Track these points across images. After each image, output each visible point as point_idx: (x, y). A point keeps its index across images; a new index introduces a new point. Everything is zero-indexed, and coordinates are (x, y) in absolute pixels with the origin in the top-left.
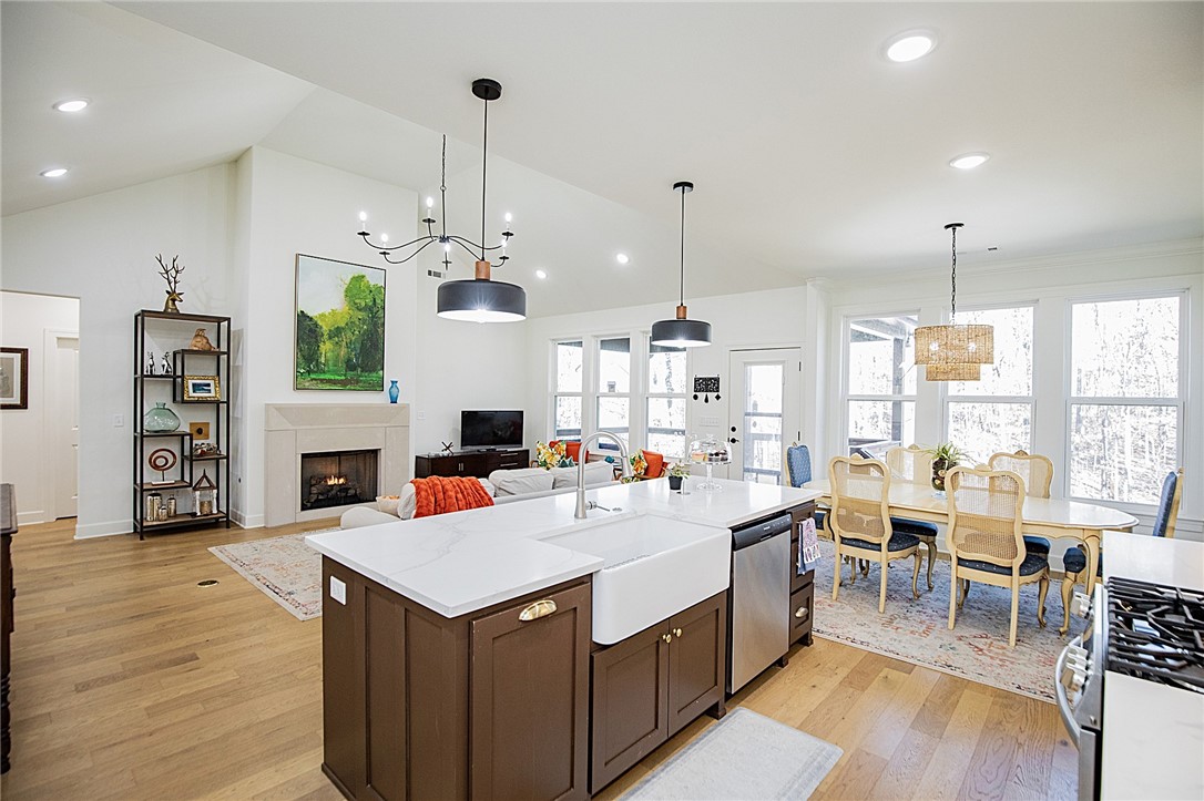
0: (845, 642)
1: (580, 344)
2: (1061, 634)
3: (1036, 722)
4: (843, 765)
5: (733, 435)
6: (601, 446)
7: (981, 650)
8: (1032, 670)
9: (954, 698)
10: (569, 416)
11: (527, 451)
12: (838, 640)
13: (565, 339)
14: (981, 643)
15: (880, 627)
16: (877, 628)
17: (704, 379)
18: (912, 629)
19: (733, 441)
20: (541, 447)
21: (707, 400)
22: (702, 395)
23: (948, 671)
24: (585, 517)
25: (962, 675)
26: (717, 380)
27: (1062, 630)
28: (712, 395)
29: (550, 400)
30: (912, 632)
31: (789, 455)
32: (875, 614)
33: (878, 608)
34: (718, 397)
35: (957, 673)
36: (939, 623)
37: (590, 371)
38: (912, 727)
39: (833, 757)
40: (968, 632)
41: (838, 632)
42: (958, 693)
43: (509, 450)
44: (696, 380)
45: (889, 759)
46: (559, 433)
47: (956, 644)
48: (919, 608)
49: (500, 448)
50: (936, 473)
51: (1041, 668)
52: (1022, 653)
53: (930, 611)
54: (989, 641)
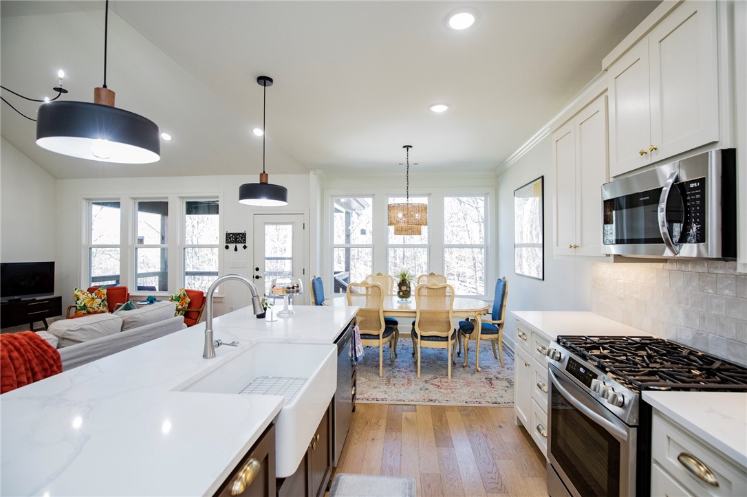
0: (373, 402)
1: (117, 205)
2: (464, 367)
3: (484, 420)
4: (420, 488)
5: (257, 273)
6: (140, 288)
7: (439, 386)
8: (465, 391)
9: (444, 419)
10: (106, 265)
11: (59, 299)
12: (369, 402)
13: (100, 199)
14: (436, 381)
15: (386, 386)
16: (384, 388)
17: (234, 234)
18: (401, 383)
19: (257, 277)
20: (79, 293)
21: (236, 249)
22: (232, 246)
23: (432, 403)
24: (214, 355)
25: (439, 404)
26: (244, 235)
27: (464, 365)
28: (240, 246)
29: (84, 252)
30: (403, 385)
31: (313, 284)
32: (378, 379)
33: (379, 374)
34: (245, 247)
35: (437, 403)
36: (412, 375)
37: (128, 227)
38: (438, 446)
39: (413, 486)
40: (428, 377)
41: (366, 396)
42: (444, 415)
43: (38, 298)
44: (228, 235)
45: (439, 472)
46: (95, 279)
47: (427, 386)
48: (397, 369)
49: (25, 298)
50: (400, 289)
51: (468, 389)
52: (456, 382)
53: (403, 370)
54: (439, 379)
